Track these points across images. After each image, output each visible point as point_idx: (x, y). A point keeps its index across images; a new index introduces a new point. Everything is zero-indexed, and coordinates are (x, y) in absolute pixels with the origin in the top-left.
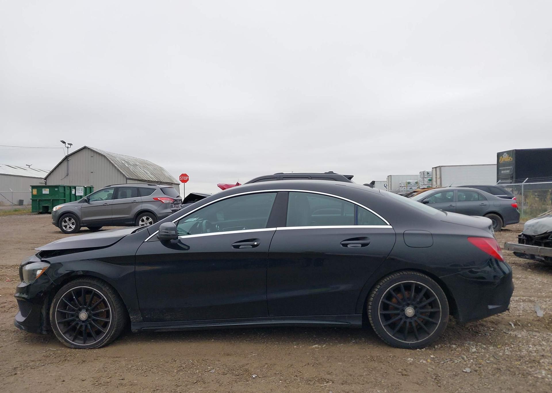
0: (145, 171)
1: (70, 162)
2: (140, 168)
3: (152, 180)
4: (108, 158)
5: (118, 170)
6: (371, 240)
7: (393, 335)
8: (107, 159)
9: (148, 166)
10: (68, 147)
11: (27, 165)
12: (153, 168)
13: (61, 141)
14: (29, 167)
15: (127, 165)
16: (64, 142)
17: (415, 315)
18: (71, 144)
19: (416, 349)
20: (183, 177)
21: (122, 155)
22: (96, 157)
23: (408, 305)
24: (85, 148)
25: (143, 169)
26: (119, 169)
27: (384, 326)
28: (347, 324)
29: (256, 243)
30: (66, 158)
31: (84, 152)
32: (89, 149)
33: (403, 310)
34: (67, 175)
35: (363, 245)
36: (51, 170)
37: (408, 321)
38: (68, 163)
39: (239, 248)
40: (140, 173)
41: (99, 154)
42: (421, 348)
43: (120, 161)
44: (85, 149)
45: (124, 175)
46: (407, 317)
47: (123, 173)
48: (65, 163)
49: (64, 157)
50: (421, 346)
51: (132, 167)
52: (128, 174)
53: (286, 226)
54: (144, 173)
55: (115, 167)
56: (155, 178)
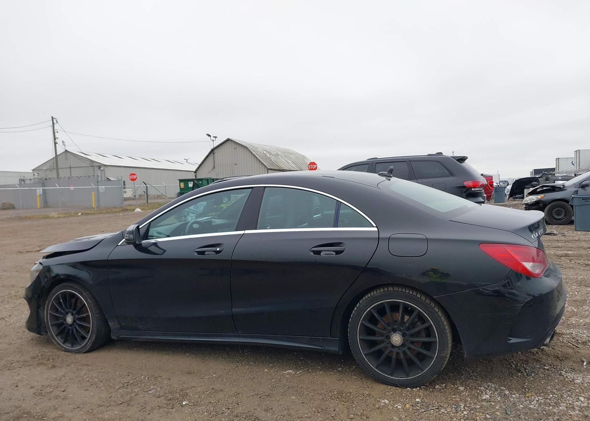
0: (286, 161)
1: (216, 155)
2: (282, 158)
3: (294, 170)
4: (249, 149)
5: (260, 161)
6: (347, 247)
7: (376, 368)
8: (249, 150)
9: (290, 156)
10: (213, 140)
11: (185, 159)
12: (295, 157)
13: (206, 134)
14: (187, 161)
15: (268, 155)
16: (209, 136)
17: (403, 345)
18: (216, 137)
19: (407, 387)
20: (311, 165)
21: (265, 145)
22: (239, 149)
23: (394, 331)
24: (228, 140)
25: (284, 159)
26: (260, 159)
27: (365, 355)
28: (321, 348)
29: (218, 249)
30: (212, 151)
31: (228, 144)
32: (232, 141)
33: (388, 337)
34: (214, 168)
35: (338, 253)
36: (200, 163)
37: (395, 350)
38: (214, 158)
39: (205, 255)
40: (281, 163)
41: (242, 145)
42: (412, 387)
43: (261, 152)
44: (228, 141)
45: (265, 166)
46: (393, 346)
47: (265, 164)
48: (212, 155)
49: (210, 150)
50: (413, 385)
51: (273, 157)
52: (269, 165)
53: (256, 229)
54: (284, 162)
55: (257, 158)
56: (296, 168)
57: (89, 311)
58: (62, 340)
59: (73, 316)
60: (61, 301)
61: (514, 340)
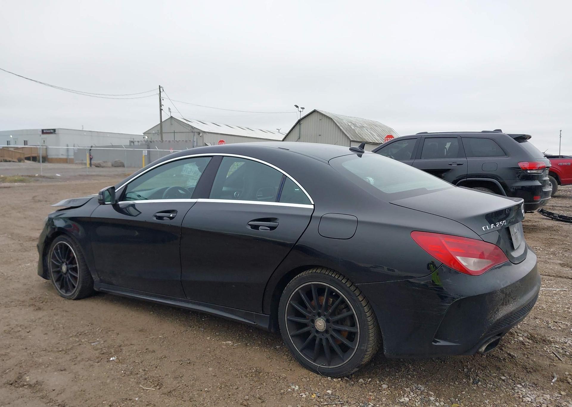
0: (371, 133)
1: (302, 126)
2: (367, 130)
3: (378, 142)
4: (334, 120)
5: (343, 133)
7: (301, 351)
8: (334, 122)
9: (376, 128)
10: (300, 111)
11: (277, 129)
12: (381, 129)
13: (295, 105)
14: (279, 131)
15: (353, 127)
16: (297, 107)
17: (326, 331)
18: (303, 108)
19: (328, 376)
21: (351, 117)
22: (325, 120)
23: (319, 315)
24: (314, 111)
25: (369, 131)
26: (344, 131)
27: (292, 336)
28: (254, 323)
29: (171, 215)
30: (299, 122)
31: (315, 115)
32: (318, 112)
33: (313, 321)
34: (299, 138)
35: (272, 228)
36: (287, 132)
37: (318, 336)
38: (300, 127)
40: (365, 135)
41: (327, 117)
42: (332, 377)
43: (346, 124)
44: (315, 113)
45: (348, 138)
46: (317, 331)
47: (348, 135)
48: (298, 126)
49: (297, 120)
50: (334, 375)
51: (358, 129)
52: (352, 137)
53: (208, 198)
54: (369, 135)
55: (341, 129)
56: (381, 140)
57: (77, 262)
58: (59, 286)
59: (67, 266)
60: (59, 251)
61: (442, 343)
